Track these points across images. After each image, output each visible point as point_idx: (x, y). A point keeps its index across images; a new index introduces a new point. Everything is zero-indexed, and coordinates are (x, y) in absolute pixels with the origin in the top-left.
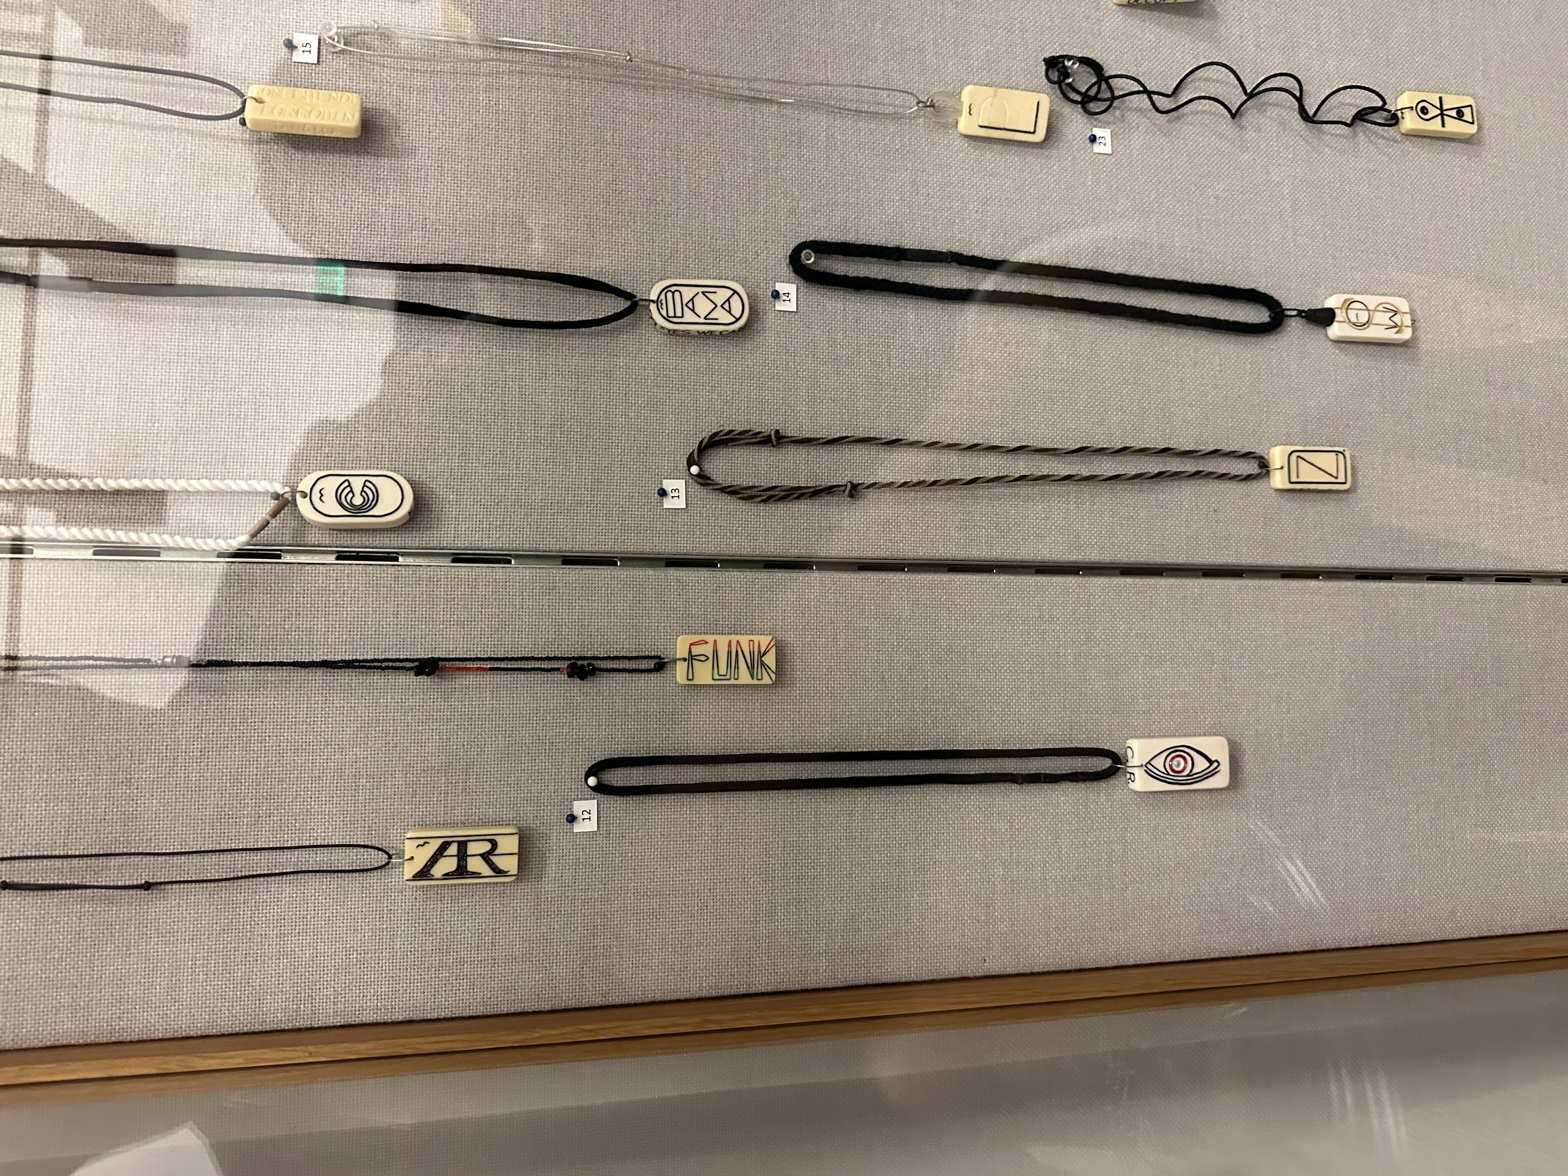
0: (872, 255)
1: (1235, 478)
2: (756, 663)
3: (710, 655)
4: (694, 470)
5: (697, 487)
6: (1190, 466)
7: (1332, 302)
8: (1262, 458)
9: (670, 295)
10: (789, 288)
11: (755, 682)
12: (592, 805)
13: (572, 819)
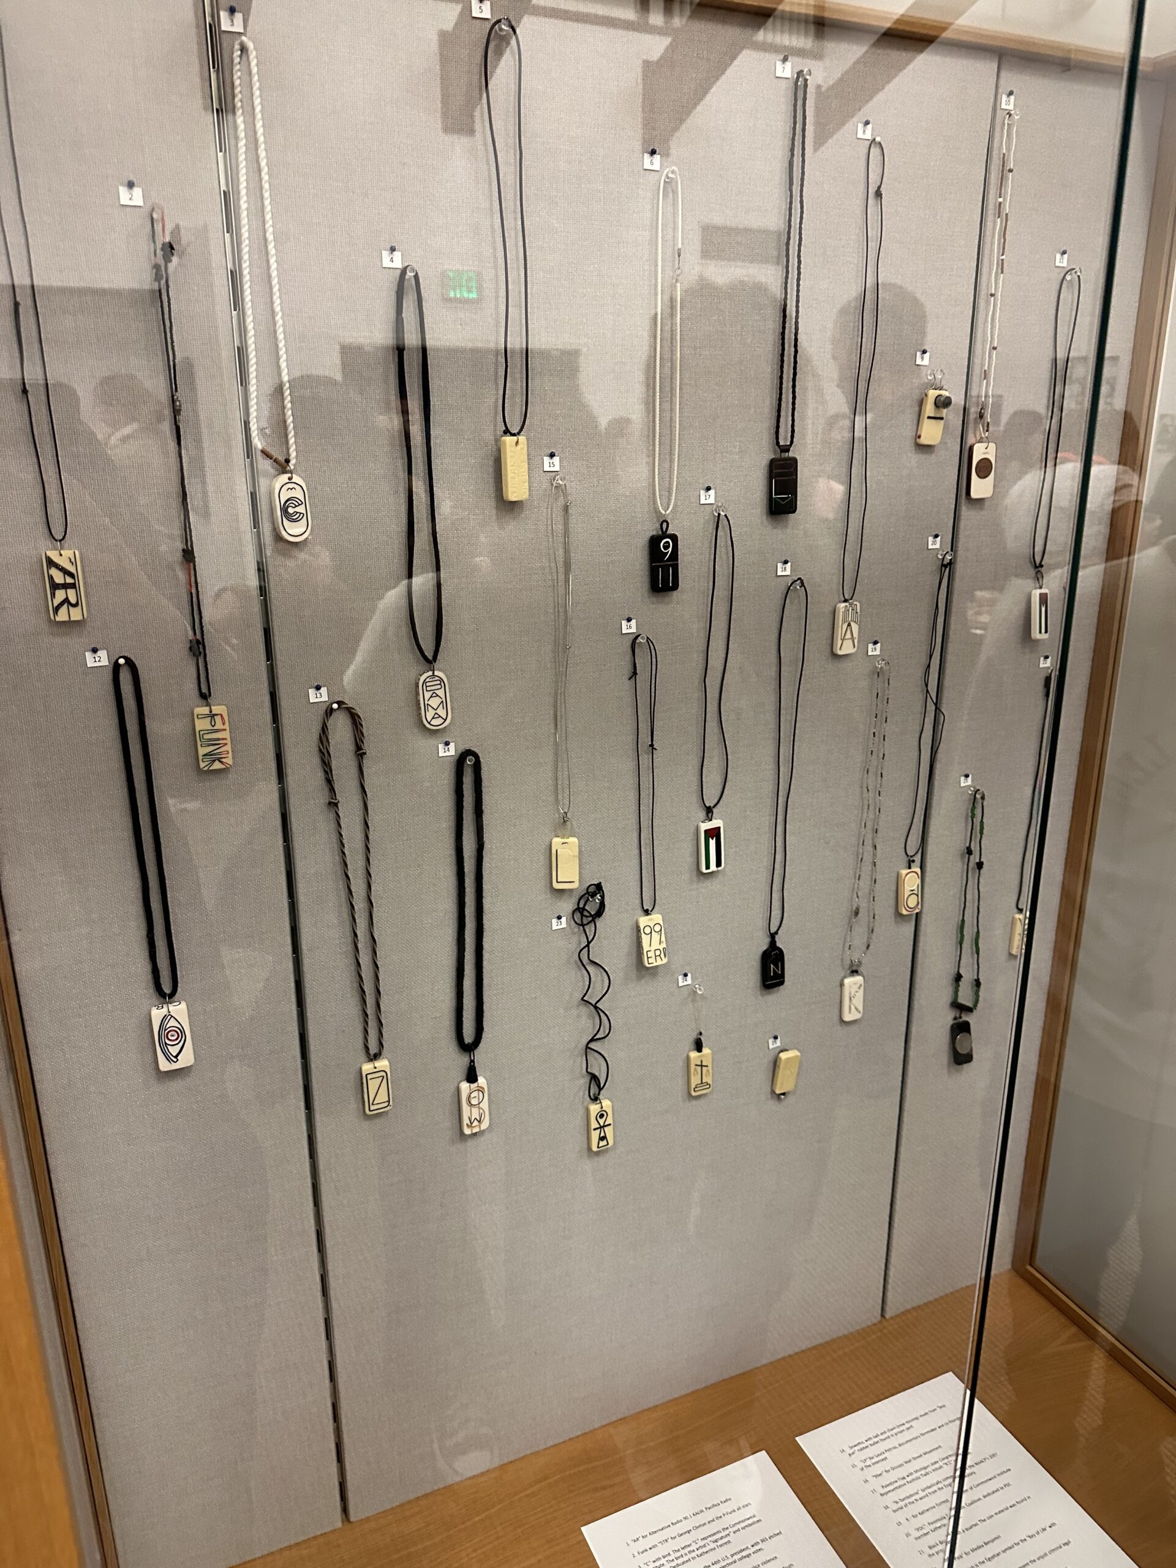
0: (476, 797)
1: (366, 1039)
2: (213, 757)
3: (215, 728)
4: (335, 706)
5: (325, 708)
6: (370, 1011)
7: (482, 1081)
8: (380, 1054)
9: (439, 682)
10: (452, 751)
11: (200, 757)
12: (105, 662)
13: (95, 651)
